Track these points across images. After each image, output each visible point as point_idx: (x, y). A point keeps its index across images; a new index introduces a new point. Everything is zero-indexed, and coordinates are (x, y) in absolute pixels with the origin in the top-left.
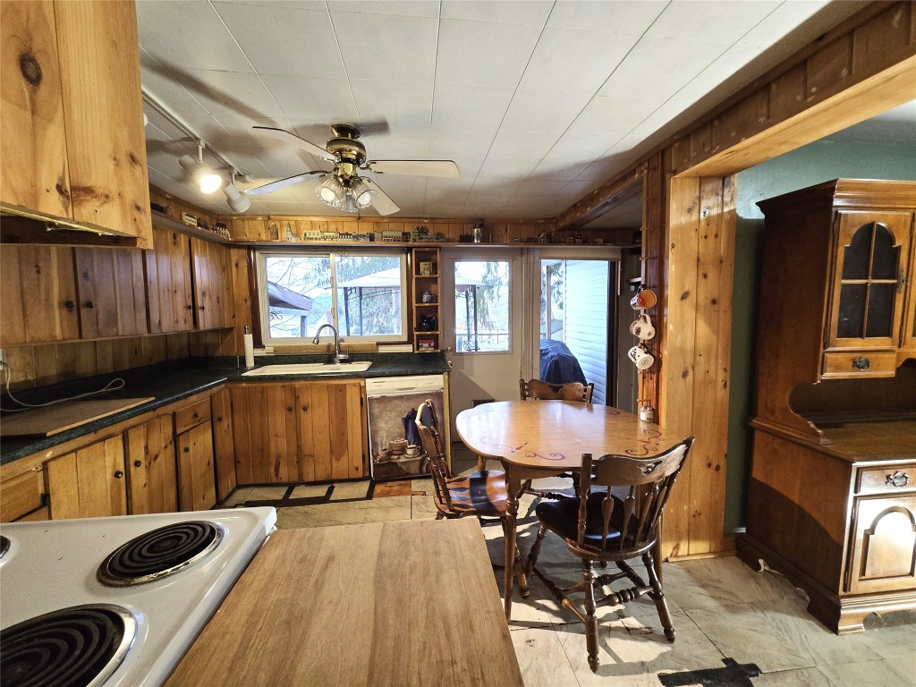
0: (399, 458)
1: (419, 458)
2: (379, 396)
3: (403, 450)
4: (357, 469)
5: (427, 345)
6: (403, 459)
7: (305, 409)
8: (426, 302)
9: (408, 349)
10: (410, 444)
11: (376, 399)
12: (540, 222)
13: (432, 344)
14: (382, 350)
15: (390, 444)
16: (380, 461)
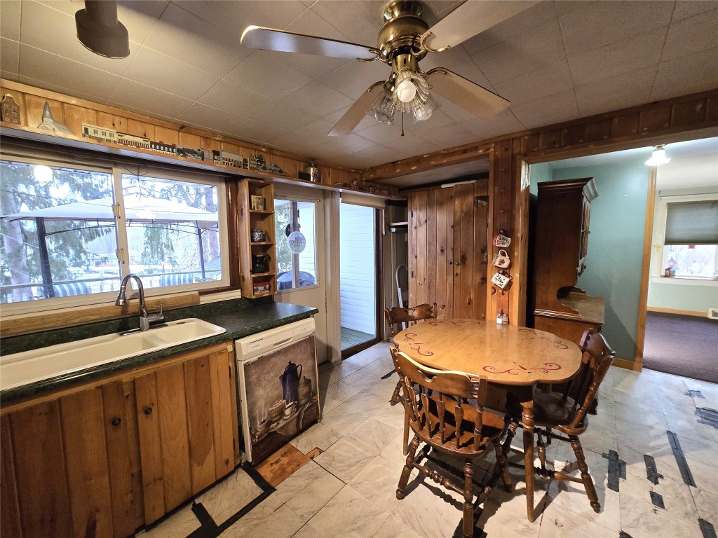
0: (278, 424)
1: (296, 415)
2: (255, 358)
3: (281, 412)
4: (227, 462)
5: (263, 288)
6: (282, 423)
7: (148, 411)
8: (259, 241)
9: (236, 294)
10: (287, 403)
11: (254, 363)
12: (353, 171)
13: (268, 286)
14: (205, 300)
15: (269, 412)
16: (258, 438)
